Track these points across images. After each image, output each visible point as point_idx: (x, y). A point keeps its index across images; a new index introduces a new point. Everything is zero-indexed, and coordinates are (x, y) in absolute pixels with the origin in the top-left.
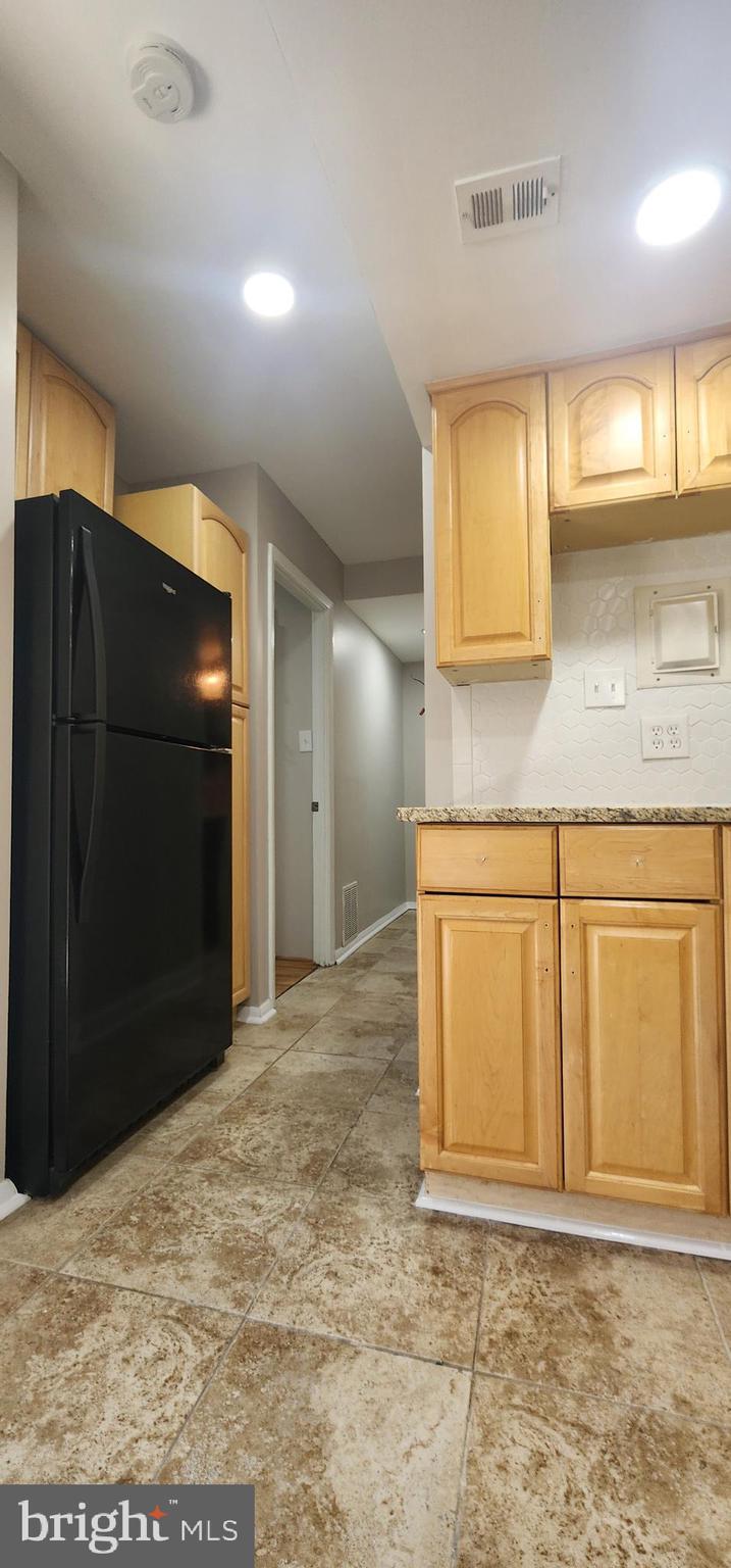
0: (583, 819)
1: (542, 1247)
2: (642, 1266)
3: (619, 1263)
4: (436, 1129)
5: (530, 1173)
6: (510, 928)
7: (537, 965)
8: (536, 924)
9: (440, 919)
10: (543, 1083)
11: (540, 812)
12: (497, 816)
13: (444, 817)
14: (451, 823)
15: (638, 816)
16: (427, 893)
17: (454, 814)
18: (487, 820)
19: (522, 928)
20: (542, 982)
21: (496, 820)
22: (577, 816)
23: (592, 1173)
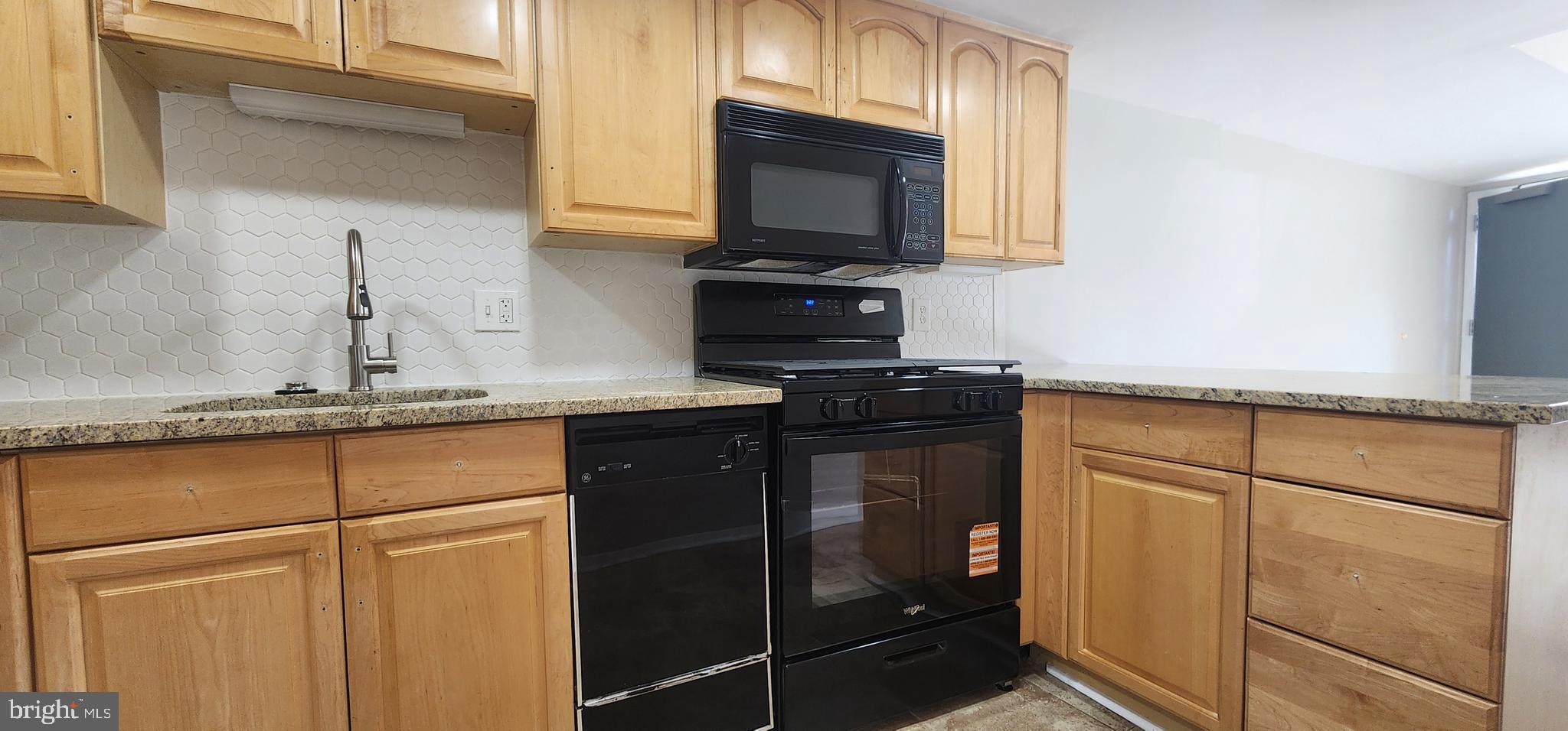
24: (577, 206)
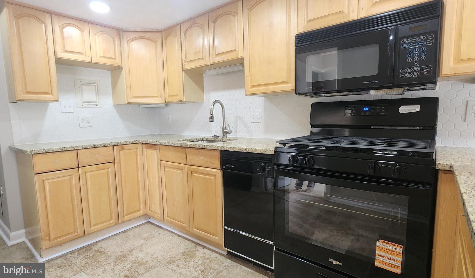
0: (84, 148)
1: (81, 250)
2: (104, 241)
3: (99, 244)
4: (48, 237)
5: (76, 235)
6: (66, 178)
7: (74, 185)
8: (73, 175)
9: (44, 180)
10: (78, 213)
11: (73, 147)
12: (61, 149)
13: (44, 151)
14: (46, 153)
15: (97, 146)
16: (37, 174)
17: (47, 150)
18: (58, 151)
19: (69, 177)
20: (76, 189)
21: (61, 150)
22: (83, 147)
23: (91, 228)
24: (253, 86)
